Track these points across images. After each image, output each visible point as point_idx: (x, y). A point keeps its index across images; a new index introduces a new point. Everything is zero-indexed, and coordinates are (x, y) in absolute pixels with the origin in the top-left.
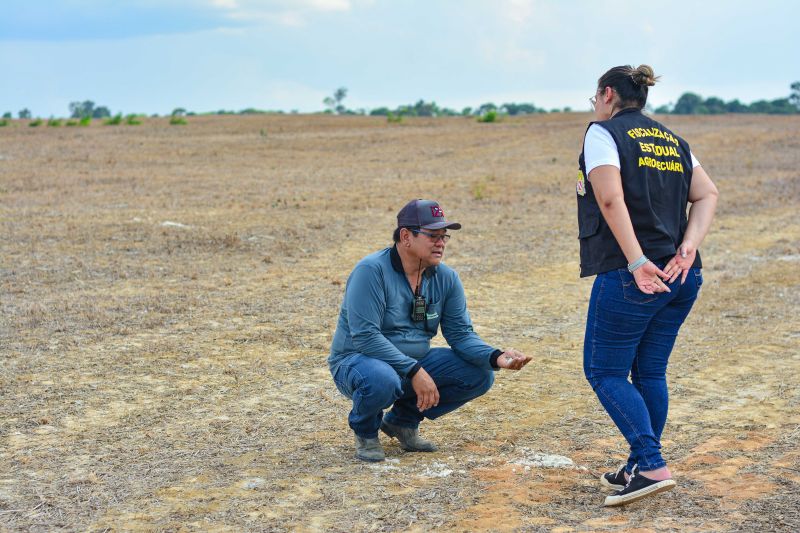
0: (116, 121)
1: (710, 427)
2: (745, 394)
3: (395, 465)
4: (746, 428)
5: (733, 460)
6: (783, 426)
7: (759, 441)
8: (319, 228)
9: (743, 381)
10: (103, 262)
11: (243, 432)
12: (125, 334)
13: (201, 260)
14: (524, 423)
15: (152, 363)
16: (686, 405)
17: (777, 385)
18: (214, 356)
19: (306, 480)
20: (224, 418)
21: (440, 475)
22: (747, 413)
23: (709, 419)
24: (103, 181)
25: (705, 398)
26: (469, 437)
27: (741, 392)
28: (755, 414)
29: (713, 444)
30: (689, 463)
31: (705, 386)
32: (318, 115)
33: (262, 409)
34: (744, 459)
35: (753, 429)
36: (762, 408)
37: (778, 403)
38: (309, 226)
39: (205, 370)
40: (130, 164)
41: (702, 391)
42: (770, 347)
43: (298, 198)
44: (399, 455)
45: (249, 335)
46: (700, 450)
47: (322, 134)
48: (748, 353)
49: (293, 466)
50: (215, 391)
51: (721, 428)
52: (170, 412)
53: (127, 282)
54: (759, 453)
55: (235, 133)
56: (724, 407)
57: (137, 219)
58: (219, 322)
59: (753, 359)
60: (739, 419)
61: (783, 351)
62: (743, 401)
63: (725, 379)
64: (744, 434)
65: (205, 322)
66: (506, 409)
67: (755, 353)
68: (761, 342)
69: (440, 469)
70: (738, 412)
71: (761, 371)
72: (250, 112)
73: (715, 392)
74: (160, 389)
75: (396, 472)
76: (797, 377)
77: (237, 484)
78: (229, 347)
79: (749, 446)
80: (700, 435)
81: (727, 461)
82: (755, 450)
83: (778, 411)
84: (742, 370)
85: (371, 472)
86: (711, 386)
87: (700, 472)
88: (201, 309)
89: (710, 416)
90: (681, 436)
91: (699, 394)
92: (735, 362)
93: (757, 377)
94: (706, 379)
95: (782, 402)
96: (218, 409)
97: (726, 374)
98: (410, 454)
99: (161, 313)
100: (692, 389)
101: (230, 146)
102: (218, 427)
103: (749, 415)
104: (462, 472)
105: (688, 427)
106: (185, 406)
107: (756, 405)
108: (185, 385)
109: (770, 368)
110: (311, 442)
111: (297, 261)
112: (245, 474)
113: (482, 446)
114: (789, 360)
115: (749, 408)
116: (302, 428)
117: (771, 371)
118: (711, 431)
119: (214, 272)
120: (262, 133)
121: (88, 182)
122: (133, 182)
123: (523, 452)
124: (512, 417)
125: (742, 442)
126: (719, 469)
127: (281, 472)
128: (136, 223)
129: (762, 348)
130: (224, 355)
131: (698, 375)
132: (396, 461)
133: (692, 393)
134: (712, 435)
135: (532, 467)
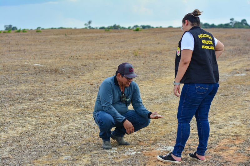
0: (19, 31)
1: (222, 135)
2: (232, 123)
3: (115, 150)
4: (235, 136)
5: (232, 148)
6: (247, 135)
7: (240, 141)
8: (85, 66)
9: (231, 118)
10: (14, 78)
11: (62, 138)
12: (22, 103)
13: (47, 77)
14: (159, 134)
15: (31, 113)
16: (213, 127)
17: (243, 119)
18: (52, 110)
19: (85, 156)
20: (56, 133)
21: (131, 154)
22: (234, 130)
23: (221, 132)
24: (15, 51)
25: (219, 125)
26: (140, 140)
27: (231, 123)
28: (236, 130)
29: (224, 141)
30: (217, 149)
31: (218, 120)
32: (83, 29)
33: (69, 129)
34: (236, 147)
35: (237, 136)
36: (239, 128)
37: (244, 126)
38: (82, 65)
39: (49, 116)
40: (24, 45)
41: (217, 122)
42: (238, 106)
43: (78, 56)
44: (117, 146)
45: (63, 103)
46: (221, 144)
47: (85, 35)
48: (231, 108)
49: (80, 151)
50: (53, 123)
51: (226, 135)
52: (37, 131)
53: (23, 85)
54: (241, 145)
55: (57, 35)
56: (226, 128)
57: (26, 63)
58: (53, 98)
59: (232, 110)
60: (232, 132)
61: (242, 107)
62: (232, 126)
63: (225, 117)
64: (235, 138)
65: (49, 98)
66: (152, 129)
67: (233, 108)
68: (234, 104)
69: (131, 152)
70: (231, 129)
71: (236, 115)
72: (61, 28)
73: (222, 122)
74: (34, 123)
75: (116, 153)
76: (249, 116)
77: (61, 158)
78: (57, 107)
79: (237, 142)
80: (219, 138)
81: (230, 148)
82: (239, 144)
83: (244, 129)
84: (230, 114)
85: (107, 153)
86: (221, 120)
87: (221, 152)
88: (47, 94)
89: (222, 131)
90: (213, 139)
91: (216, 123)
92: (227, 112)
93: (235, 117)
94: (218, 118)
95: (245, 126)
96: (54, 130)
97: (225, 116)
98: (121, 146)
99: (34, 95)
100: (214, 121)
101: (55, 39)
102: (54, 136)
103: (235, 131)
104: (139, 153)
105: (215, 135)
106: (42, 129)
107: (237, 127)
108: (42, 121)
109: (239, 113)
110: (86, 142)
111: (78, 77)
112: (64, 154)
113: (145, 143)
114: (245, 111)
115: (234, 128)
116: (83, 136)
117: (239, 115)
118: (222, 136)
119: (51, 81)
120: (65, 35)
121: (10, 51)
122: (24, 51)
123: (160, 145)
124: (154, 132)
125: (234, 141)
126: (228, 151)
127: (76, 153)
128: (25, 64)
129: (235, 106)
130: (55, 110)
131: (215, 116)
132: (116, 149)
133: (214, 123)
134: (224, 138)
135: (163, 151)
